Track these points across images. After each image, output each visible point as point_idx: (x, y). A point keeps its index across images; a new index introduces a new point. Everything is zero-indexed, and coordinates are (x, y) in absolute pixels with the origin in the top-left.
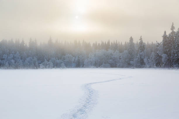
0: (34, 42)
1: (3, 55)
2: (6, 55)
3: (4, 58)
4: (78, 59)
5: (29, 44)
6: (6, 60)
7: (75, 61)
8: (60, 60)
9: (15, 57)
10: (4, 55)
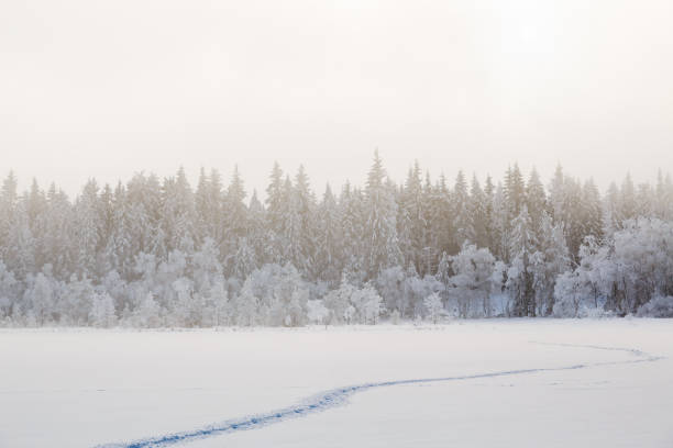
0: (294, 184)
1: (135, 257)
2: (151, 256)
3: (138, 269)
4: (526, 273)
5: (267, 197)
6: (150, 281)
7: (507, 284)
8: (428, 276)
9: (198, 266)
10: (141, 254)
